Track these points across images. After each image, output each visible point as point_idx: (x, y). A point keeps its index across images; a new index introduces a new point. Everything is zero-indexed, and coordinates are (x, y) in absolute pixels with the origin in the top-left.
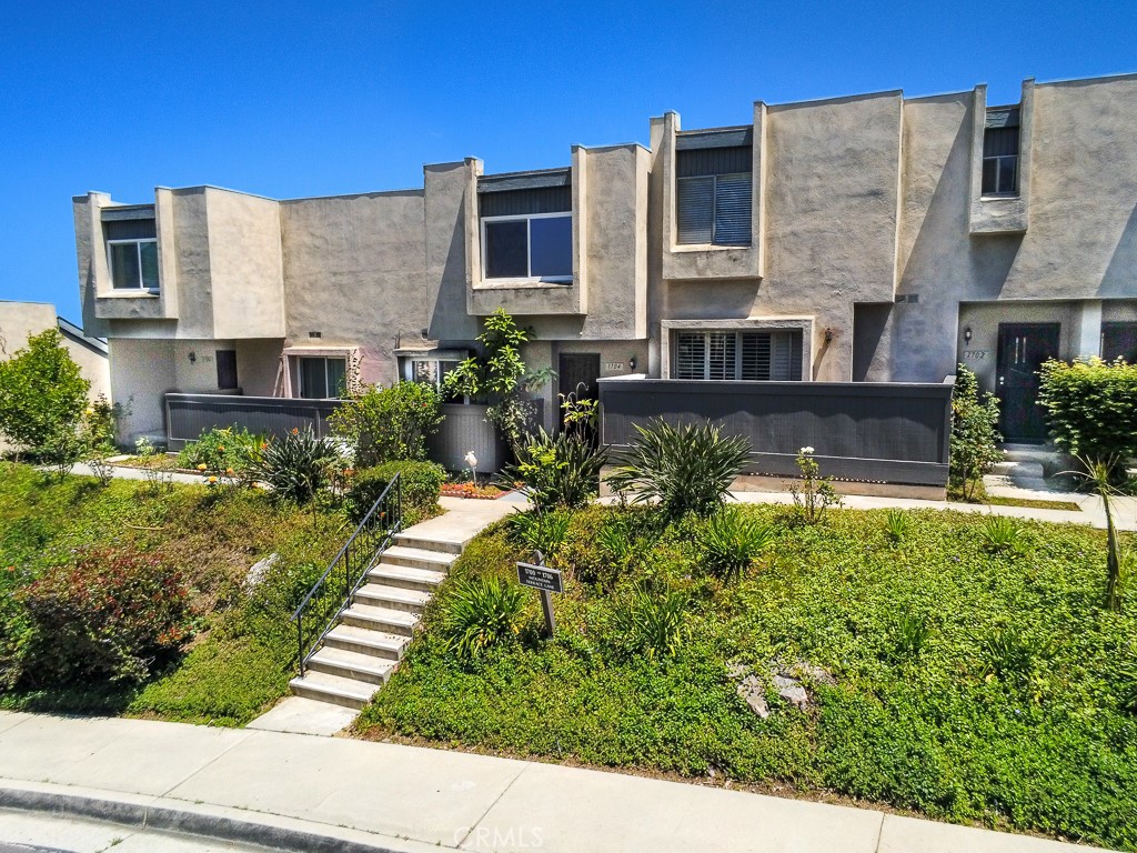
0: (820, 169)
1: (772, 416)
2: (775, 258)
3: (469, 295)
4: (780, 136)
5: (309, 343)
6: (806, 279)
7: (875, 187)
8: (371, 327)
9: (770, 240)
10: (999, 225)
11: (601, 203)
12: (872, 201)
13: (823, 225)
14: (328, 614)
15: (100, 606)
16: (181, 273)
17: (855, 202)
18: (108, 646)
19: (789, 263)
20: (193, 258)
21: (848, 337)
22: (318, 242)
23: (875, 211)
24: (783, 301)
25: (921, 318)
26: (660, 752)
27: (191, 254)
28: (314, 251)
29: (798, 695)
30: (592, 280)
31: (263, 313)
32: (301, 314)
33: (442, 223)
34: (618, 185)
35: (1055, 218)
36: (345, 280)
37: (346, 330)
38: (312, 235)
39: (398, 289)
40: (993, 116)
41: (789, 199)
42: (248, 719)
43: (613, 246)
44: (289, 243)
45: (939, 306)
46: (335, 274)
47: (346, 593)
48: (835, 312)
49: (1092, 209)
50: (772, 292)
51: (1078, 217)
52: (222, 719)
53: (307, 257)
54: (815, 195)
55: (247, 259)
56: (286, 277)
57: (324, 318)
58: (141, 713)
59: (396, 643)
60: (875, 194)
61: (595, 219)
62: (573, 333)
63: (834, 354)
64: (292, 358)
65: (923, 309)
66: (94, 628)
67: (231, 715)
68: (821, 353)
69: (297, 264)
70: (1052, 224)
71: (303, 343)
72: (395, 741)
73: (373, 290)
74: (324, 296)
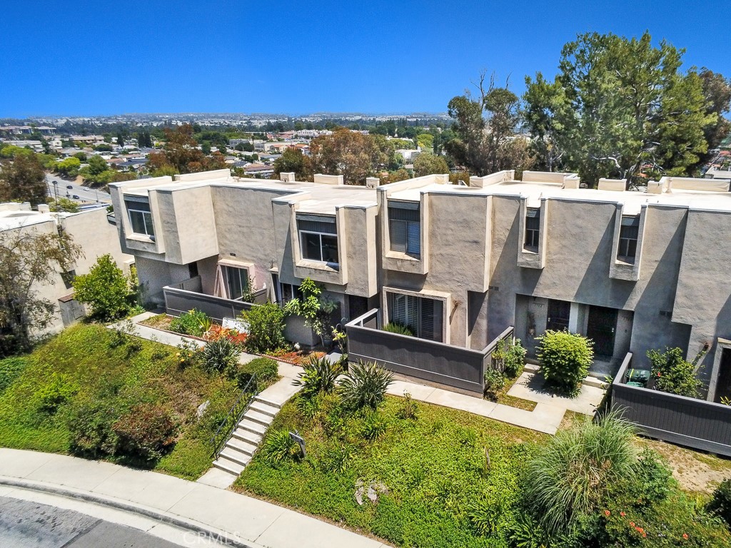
0: (452, 226)
1: (416, 353)
2: (433, 264)
3: (295, 268)
4: (434, 207)
5: (230, 258)
6: (447, 276)
7: (476, 239)
8: (259, 255)
9: (431, 255)
10: (530, 265)
11: (352, 233)
12: (475, 245)
13: (454, 253)
14: (227, 433)
15: (141, 436)
16: (164, 231)
17: (467, 244)
18: (146, 449)
19: (439, 268)
20: (169, 224)
21: (466, 305)
22: (231, 209)
23: (476, 250)
24: (437, 284)
25: (499, 298)
26: (327, 511)
27: (168, 223)
28: (229, 213)
29: (373, 497)
30: (349, 268)
31: (206, 245)
32: (226, 244)
33: (282, 230)
34: (358, 226)
35: (557, 263)
36: (245, 230)
37: (248, 255)
38: (228, 205)
39: (271, 239)
40: (530, 212)
41: (439, 238)
42: (197, 478)
43: (358, 253)
44: (216, 207)
45: (508, 293)
46: (240, 226)
47: (234, 425)
48: (460, 294)
49: (573, 261)
50: (432, 280)
51: (566, 264)
52: (188, 477)
53: (225, 216)
54: (450, 238)
55: (196, 221)
56: (217, 224)
57: (236, 248)
58: (159, 470)
59: (251, 449)
60: (476, 242)
61: (349, 239)
62: (342, 290)
63: (458, 312)
64: (223, 267)
65: (500, 294)
66: (140, 443)
67: (192, 475)
68: (454, 311)
69: (221, 218)
70: (556, 265)
71: (227, 258)
72: (245, 494)
73: (259, 238)
74: (236, 236)
